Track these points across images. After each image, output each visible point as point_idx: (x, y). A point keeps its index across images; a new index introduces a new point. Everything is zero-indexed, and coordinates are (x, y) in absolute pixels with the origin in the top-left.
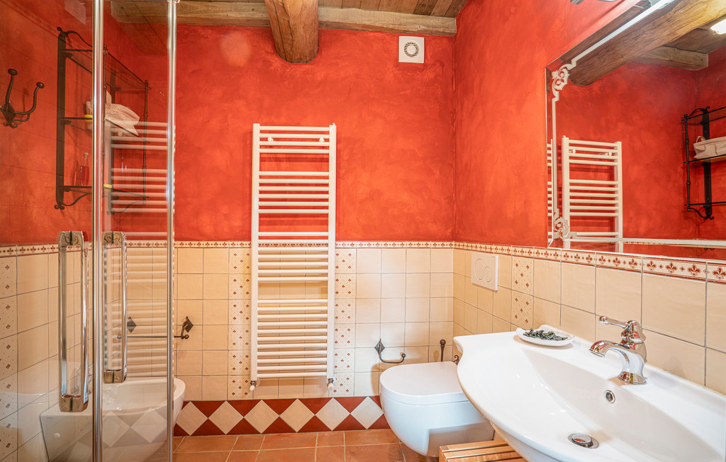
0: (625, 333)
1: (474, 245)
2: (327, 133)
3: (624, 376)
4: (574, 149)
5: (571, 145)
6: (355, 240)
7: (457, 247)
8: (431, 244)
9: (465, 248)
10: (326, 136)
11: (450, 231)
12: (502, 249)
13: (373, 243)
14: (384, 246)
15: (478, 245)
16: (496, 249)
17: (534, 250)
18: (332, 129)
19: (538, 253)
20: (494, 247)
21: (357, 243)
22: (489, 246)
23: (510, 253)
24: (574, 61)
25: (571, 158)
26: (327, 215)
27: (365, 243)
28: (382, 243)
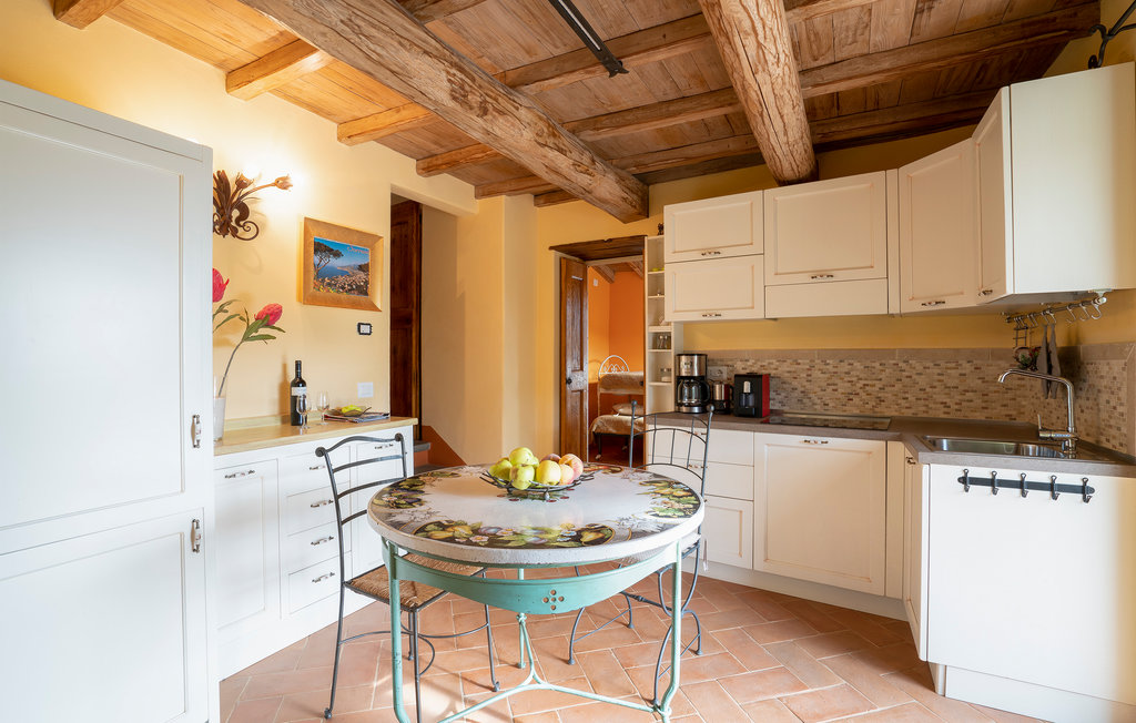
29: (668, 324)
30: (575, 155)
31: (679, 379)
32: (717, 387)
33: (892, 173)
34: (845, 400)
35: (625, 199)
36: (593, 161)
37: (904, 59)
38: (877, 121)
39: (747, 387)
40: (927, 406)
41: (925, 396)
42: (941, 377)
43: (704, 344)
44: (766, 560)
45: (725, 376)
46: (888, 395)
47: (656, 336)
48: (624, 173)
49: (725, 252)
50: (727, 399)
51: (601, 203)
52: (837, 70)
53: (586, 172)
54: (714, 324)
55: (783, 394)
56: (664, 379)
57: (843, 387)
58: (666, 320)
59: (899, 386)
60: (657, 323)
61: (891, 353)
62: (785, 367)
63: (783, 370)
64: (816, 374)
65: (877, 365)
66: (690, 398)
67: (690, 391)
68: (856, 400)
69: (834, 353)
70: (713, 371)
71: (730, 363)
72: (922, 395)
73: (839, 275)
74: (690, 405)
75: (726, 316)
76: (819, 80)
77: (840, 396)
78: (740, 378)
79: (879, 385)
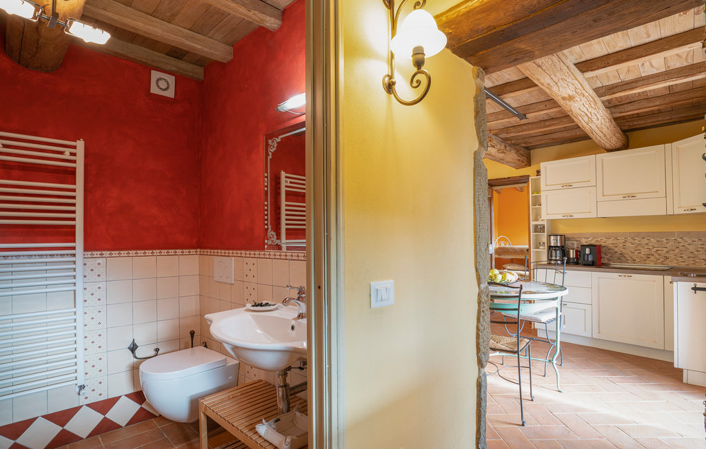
0: (299, 293)
1: (216, 251)
2: (75, 147)
3: (299, 316)
4: (289, 180)
5: (286, 177)
6: (104, 250)
7: (202, 253)
8: (179, 251)
9: (209, 253)
10: (73, 151)
11: (195, 240)
12: (237, 253)
13: (124, 253)
14: (134, 255)
15: (219, 251)
16: (233, 253)
17: (257, 253)
18: (80, 144)
19: (259, 254)
20: (231, 252)
21: (106, 253)
22: (227, 251)
23: (242, 255)
24: (280, 137)
25: (286, 186)
26: (74, 227)
27: (115, 253)
28: (132, 252)
29: (543, 220)
30: (498, 147)
31: (550, 247)
32: (571, 251)
33: (668, 145)
34: (645, 258)
35: (519, 160)
36: (506, 147)
37: (667, 100)
38: (660, 119)
39: (588, 251)
40: (694, 261)
41: (693, 256)
42: (703, 246)
43: (563, 230)
44: (599, 333)
45: (575, 246)
46: (671, 255)
47: (536, 226)
48: (518, 147)
49: (575, 185)
50: (577, 257)
51: (508, 163)
52: (632, 105)
53: (503, 152)
54: (570, 221)
55: (609, 255)
56: (541, 247)
57: (644, 251)
58: (542, 218)
59: (677, 251)
60: (537, 220)
61: (672, 234)
62: (610, 241)
63: (609, 243)
64: (628, 244)
65: (664, 240)
66: (556, 257)
67: (556, 253)
68: (652, 258)
69: (638, 234)
70: (569, 243)
71: (578, 239)
72: (691, 255)
73: (638, 196)
74: (556, 260)
75: (576, 216)
76: (623, 110)
77: (643, 256)
78: (584, 246)
79: (665, 250)
